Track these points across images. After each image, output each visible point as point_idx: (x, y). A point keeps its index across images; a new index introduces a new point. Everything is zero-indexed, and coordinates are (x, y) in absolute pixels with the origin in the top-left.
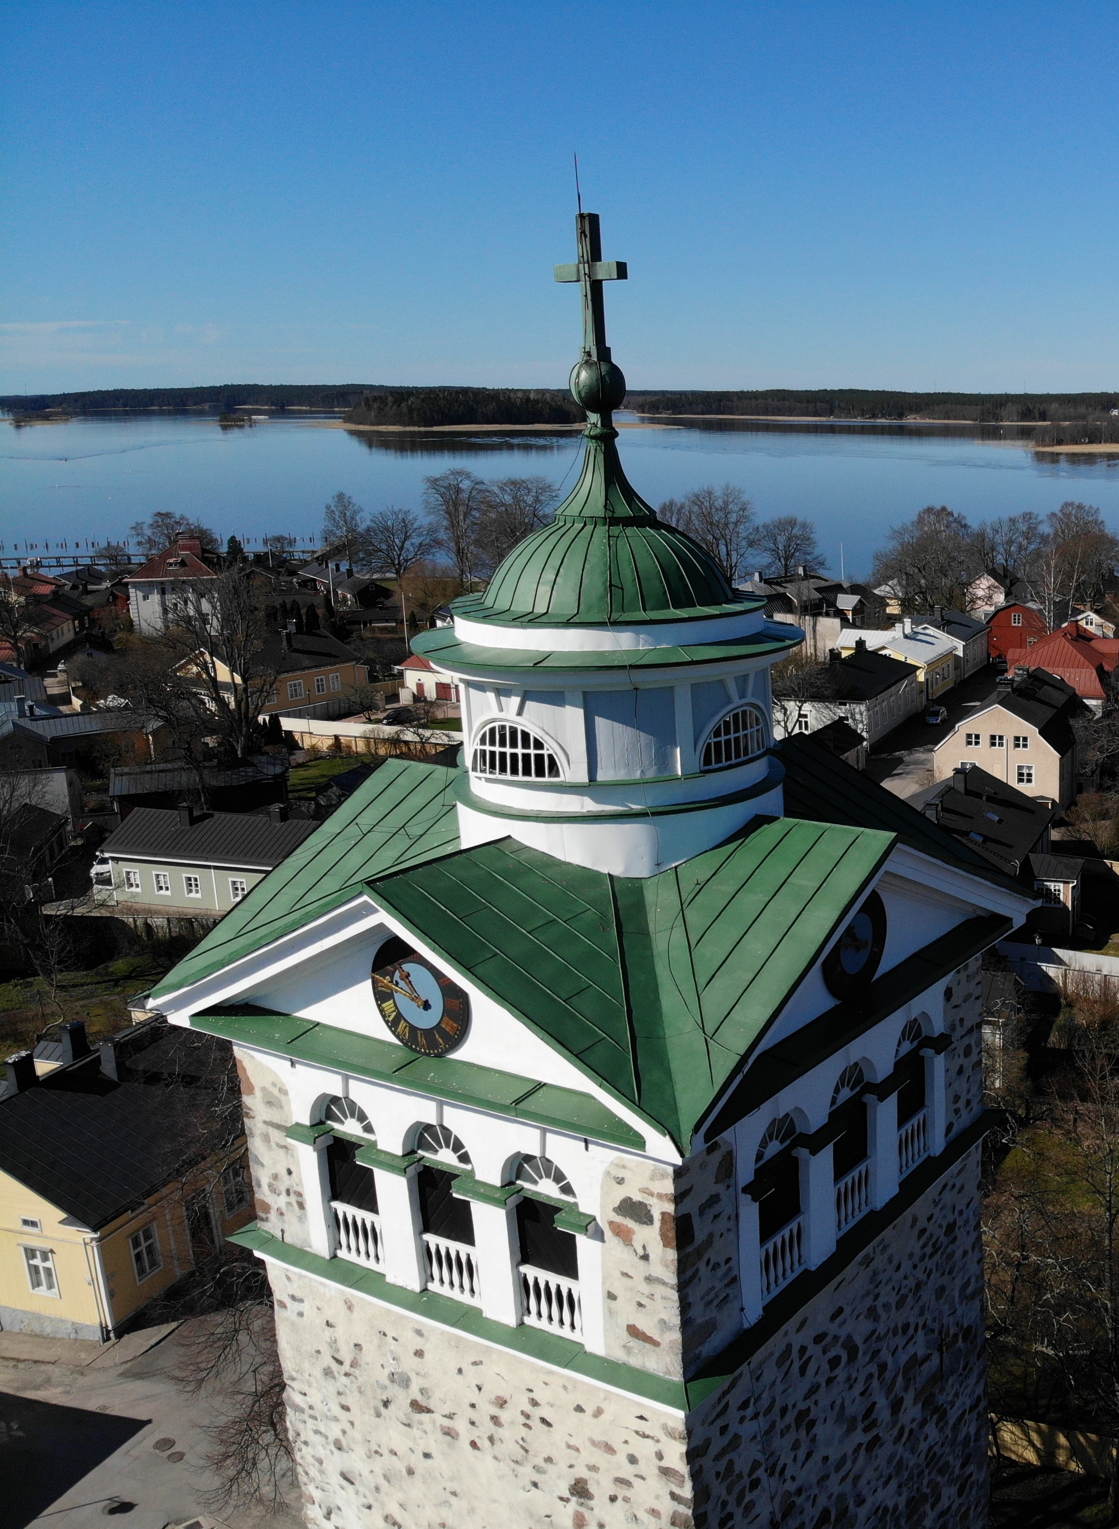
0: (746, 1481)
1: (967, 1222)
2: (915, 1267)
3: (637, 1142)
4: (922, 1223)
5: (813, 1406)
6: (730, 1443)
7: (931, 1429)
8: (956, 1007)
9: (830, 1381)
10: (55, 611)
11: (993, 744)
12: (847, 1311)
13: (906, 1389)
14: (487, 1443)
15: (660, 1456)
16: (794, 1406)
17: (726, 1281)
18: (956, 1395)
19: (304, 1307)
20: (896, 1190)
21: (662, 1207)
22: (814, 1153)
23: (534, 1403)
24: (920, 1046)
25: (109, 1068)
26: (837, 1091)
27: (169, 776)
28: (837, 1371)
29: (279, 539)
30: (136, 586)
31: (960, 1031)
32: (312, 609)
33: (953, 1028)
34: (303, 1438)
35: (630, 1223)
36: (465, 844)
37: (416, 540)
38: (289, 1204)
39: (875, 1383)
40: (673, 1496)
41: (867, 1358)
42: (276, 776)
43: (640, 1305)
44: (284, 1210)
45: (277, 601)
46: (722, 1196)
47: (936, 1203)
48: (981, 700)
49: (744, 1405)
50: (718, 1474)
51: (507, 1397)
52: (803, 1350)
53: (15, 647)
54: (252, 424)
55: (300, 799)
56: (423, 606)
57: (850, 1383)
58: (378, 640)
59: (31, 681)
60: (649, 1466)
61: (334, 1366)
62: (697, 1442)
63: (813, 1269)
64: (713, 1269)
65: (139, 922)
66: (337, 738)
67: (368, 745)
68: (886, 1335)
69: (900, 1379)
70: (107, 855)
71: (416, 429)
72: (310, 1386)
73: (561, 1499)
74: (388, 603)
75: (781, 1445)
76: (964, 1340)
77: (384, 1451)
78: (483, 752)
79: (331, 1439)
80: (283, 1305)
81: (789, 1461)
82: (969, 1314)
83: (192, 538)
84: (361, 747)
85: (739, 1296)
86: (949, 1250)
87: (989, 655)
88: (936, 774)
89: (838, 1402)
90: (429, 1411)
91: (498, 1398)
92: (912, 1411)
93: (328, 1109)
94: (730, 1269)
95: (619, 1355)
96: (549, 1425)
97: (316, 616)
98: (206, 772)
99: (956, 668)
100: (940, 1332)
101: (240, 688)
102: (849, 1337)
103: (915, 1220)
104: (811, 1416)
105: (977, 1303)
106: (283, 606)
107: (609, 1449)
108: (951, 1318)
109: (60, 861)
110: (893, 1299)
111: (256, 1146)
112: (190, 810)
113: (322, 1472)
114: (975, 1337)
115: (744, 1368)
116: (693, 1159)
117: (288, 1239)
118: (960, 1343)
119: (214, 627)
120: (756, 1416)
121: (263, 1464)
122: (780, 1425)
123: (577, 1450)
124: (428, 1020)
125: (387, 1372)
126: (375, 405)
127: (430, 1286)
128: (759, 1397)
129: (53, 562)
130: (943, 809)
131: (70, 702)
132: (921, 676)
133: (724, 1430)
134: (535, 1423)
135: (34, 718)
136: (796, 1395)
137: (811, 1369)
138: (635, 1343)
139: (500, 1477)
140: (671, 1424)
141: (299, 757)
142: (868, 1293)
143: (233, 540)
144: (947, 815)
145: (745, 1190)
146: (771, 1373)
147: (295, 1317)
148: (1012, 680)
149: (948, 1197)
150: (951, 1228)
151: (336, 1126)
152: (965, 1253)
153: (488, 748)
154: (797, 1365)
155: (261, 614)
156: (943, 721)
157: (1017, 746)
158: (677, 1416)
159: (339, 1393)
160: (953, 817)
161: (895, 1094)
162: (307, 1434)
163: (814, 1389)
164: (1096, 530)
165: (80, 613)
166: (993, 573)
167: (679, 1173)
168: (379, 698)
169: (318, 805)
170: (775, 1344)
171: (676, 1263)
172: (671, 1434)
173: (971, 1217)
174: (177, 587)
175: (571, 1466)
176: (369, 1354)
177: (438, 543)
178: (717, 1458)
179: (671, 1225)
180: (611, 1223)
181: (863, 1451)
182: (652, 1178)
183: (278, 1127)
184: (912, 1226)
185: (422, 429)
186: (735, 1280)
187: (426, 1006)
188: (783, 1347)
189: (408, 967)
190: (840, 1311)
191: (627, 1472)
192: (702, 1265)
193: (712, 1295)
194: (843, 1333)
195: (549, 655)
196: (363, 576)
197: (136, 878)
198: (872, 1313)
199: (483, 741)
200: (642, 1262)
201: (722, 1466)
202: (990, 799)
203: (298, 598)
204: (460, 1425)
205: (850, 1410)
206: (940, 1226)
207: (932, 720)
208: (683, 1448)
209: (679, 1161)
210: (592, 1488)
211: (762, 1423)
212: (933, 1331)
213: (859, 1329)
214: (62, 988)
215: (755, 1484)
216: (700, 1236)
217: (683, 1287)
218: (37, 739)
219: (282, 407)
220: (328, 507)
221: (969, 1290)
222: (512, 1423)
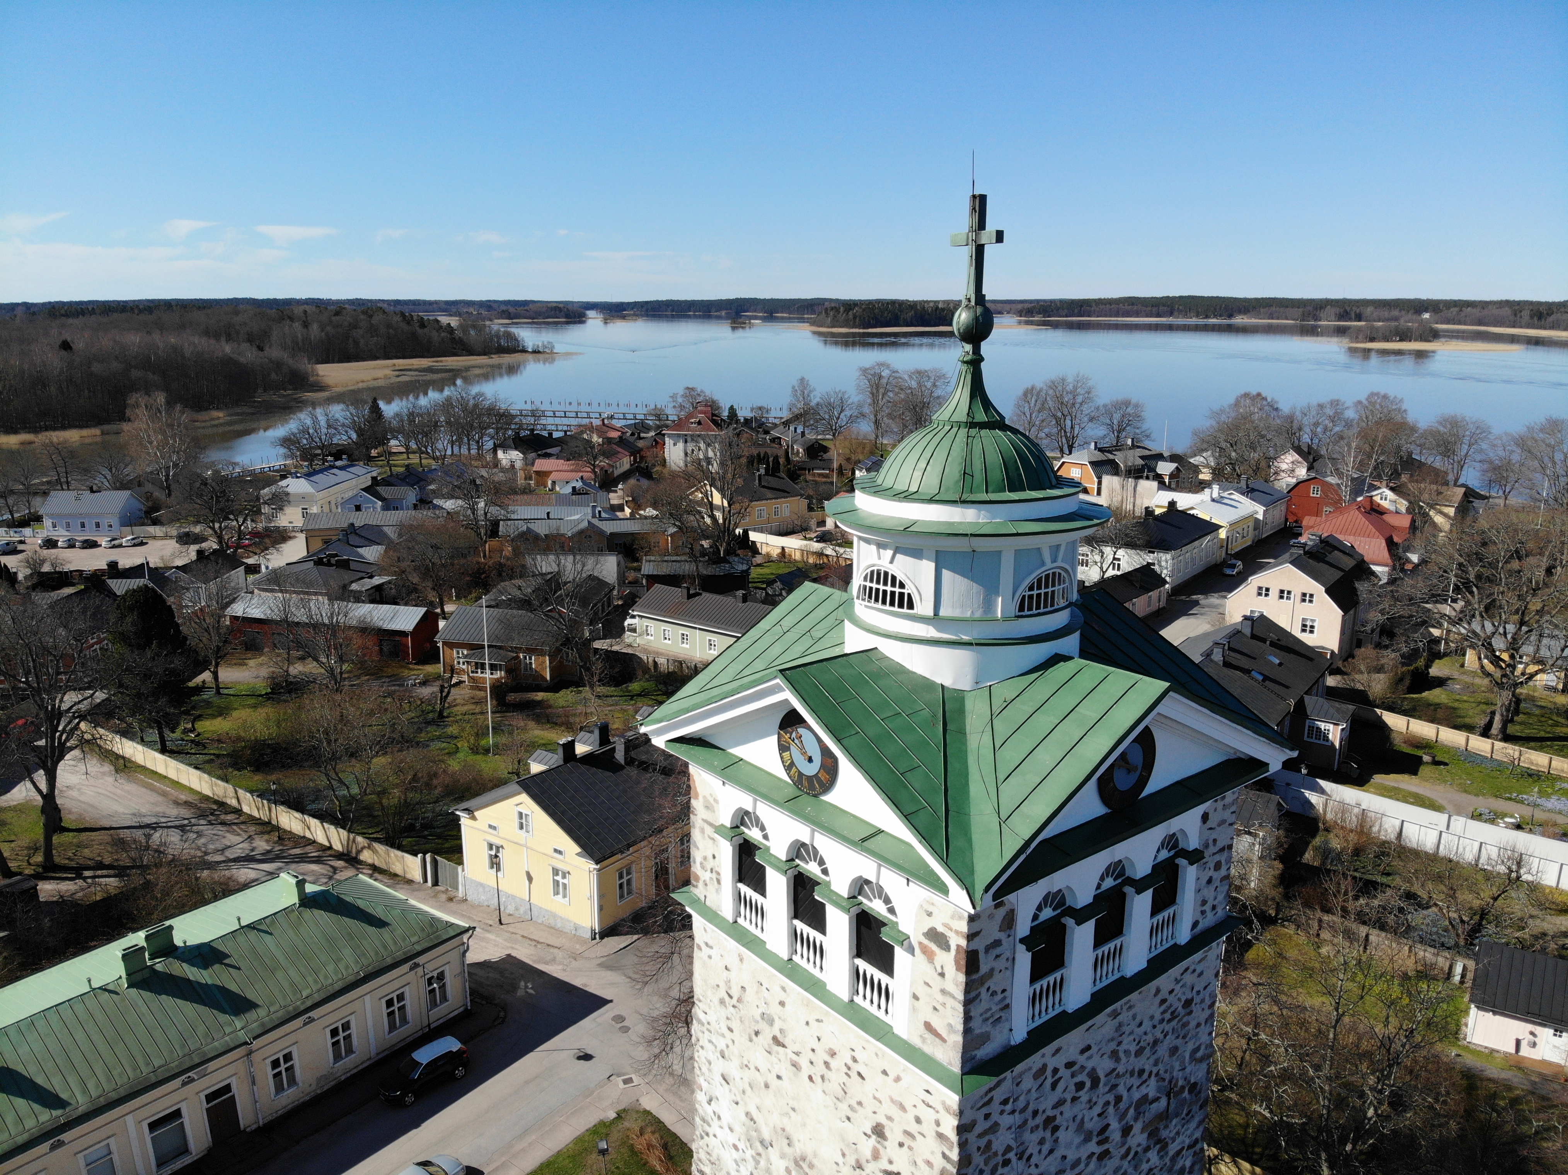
0: (1000, 1159)
1: (1203, 1001)
2: (1154, 1027)
3: (943, 889)
4: (1164, 994)
5: (1058, 1116)
6: (991, 1128)
7: (1153, 1155)
8: (1211, 829)
9: (1074, 1099)
10: (620, 450)
11: (1281, 597)
12: (1094, 1049)
13: (1136, 1119)
14: (820, 1080)
15: (938, 1124)
16: (1044, 1111)
17: (1000, 1006)
18: (1178, 1133)
19: (712, 952)
20: (1145, 965)
21: (958, 941)
22: (1079, 923)
23: (855, 1060)
24: (1176, 855)
25: (620, 756)
26: (1102, 879)
27: (678, 564)
28: (1081, 1093)
29: (760, 408)
30: (670, 436)
31: (1212, 849)
32: (776, 458)
33: (1207, 846)
34: (701, 1043)
35: (933, 947)
36: (848, 650)
37: (848, 413)
38: (711, 879)
39: (1111, 1110)
40: (944, 1156)
41: (1107, 1089)
42: (743, 571)
43: (935, 1009)
44: (708, 882)
45: (755, 452)
46: (1004, 942)
47: (1177, 981)
48: (1275, 558)
49: (1005, 1102)
50: (979, 1148)
51: (836, 1050)
52: (1056, 1071)
53: (594, 472)
54: (751, 326)
55: (756, 588)
56: (848, 460)
57: (1091, 1104)
58: (816, 482)
59: (601, 494)
60: (929, 1128)
61: (727, 998)
62: (967, 1120)
63: (1070, 1011)
64: (992, 995)
65: (651, 660)
66: (783, 548)
67: (802, 556)
68: (1124, 1075)
69: (1132, 1111)
70: (635, 613)
71: (857, 330)
72: (710, 1008)
73: (865, 1134)
74: (825, 456)
75: (1031, 1139)
76: (1190, 1092)
77: (752, 1068)
78: (865, 587)
79: (719, 1049)
80: (700, 948)
81: (1035, 1151)
82: (1198, 1073)
83: (706, 406)
84: (797, 556)
85: (1009, 1020)
86: (1185, 1020)
87: (1286, 520)
88: (1227, 618)
89: (1079, 1118)
90: (784, 1046)
91: (830, 1049)
92: (1138, 1138)
93: (743, 818)
94: (1005, 998)
95: (916, 1041)
96: (863, 1078)
97: (779, 463)
98: (700, 564)
99: (1255, 529)
100: (1170, 1082)
101: (727, 509)
102: (1094, 1069)
103: (1158, 991)
104: (1057, 1122)
105: (1204, 1066)
106: (759, 455)
107: (903, 1108)
108: (1181, 1073)
109: (607, 615)
110: (1133, 1048)
111: (696, 835)
112: (688, 589)
113: (710, 1070)
114: (1200, 1092)
115: (1008, 1074)
116: (984, 911)
117: (708, 903)
118: (1186, 1094)
119: (714, 468)
120: (1013, 1112)
121: (677, 1049)
122: (1031, 1123)
123: (880, 1102)
124: (810, 770)
125: (760, 1011)
126: (832, 313)
127: (794, 958)
128: (1017, 1098)
129: (621, 416)
130: (1230, 649)
131: (623, 510)
132: (1223, 534)
133: (987, 1116)
134: (854, 1074)
135: (601, 519)
136: (1046, 1105)
137: (1061, 1086)
138: (928, 1036)
139: (826, 1107)
140: (948, 1102)
141: (758, 560)
142: (1112, 1039)
143: (732, 408)
144: (1232, 654)
145: (1022, 941)
146: (1028, 1083)
147: (706, 959)
148: (1305, 544)
149: (1189, 978)
150: (1188, 1003)
151: (746, 830)
152: (1199, 1025)
153: (868, 584)
154: (1050, 1081)
155: (744, 460)
156: (1239, 573)
157: (1304, 601)
158: (953, 1099)
159: (728, 1018)
160: (1238, 656)
161: (1150, 891)
162: (703, 1041)
163: (1060, 1103)
164: (1398, 418)
165: (635, 452)
166: (1298, 450)
167: (972, 919)
168: (813, 523)
169: (767, 593)
170: (1035, 1061)
171: (964, 985)
172: (947, 1109)
173: (1207, 998)
174: (694, 438)
175: (875, 1113)
176: (750, 996)
177: (863, 415)
178: (980, 1136)
179: (963, 956)
180: (920, 943)
181: (1094, 1158)
182: (952, 917)
183: (711, 824)
184: (1155, 995)
185: (861, 331)
186: (1007, 1006)
187: (810, 760)
188: (1040, 1066)
189: (801, 731)
190: (1088, 1048)
191: (913, 1128)
192: (983, 990)
193: (989, 1014)
194: (1089, 1065)
195: (915, 523)
196: (811, 436)
197: (651, 630)
198: (1114, 1055)
199: (865, 579)
200: (939, 978)
201: (983, 1142)
202: (1273, 644)
203: (769, 451)
204: (803, 1062)
205: (1088, 1125)
206: (1179, 1000)
207: (1228, 572)
208: (955, 1122)
209: (972, 912)
210: (887, 1133)
211: (1017, 1118)
212: (1164, 1080)
213: (1103, 1065)
214: (599, 697)
215: (1006, 1163)
216: (984, 969)
217: (968, 1003)
218: (601, 533)
219: (771, 314)
220: (793, 387)
221: (1199, 1054)
222: (838, 1070)
